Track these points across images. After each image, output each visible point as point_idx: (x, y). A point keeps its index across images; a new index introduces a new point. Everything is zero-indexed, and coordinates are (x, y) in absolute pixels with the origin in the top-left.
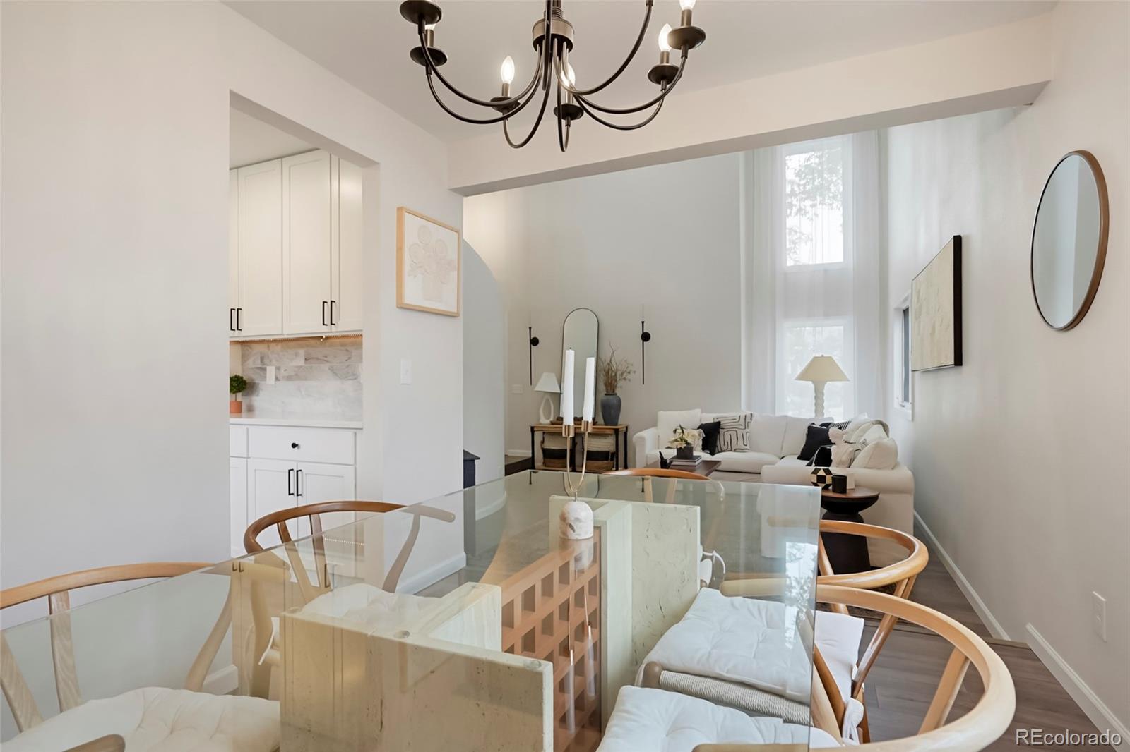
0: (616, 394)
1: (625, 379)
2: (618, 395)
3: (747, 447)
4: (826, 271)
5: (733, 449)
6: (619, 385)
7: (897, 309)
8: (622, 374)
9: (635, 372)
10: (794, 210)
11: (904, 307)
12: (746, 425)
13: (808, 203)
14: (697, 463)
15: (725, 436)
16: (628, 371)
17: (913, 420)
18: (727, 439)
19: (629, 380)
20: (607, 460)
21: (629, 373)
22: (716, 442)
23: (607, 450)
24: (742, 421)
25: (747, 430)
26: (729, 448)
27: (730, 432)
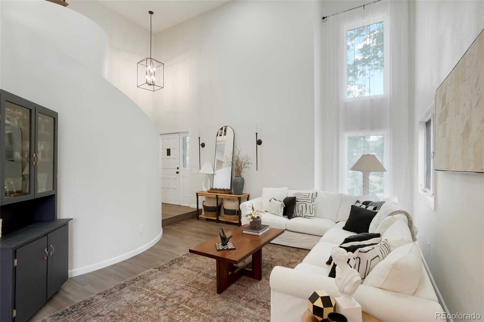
0: (241, 176)
1: (246, 167)
2: (242, 176)
3: (313, 215)
4: (372, 100)
5: (304, 216)
6: (243, 171)
7: (421, 122)
8: (244, 165)
9: (251, 163)
10: (359, 72)
11: (427, 120)
12: (313, 200)
13: (367, 67)
14: (260, 234)
15: (299, 207)
16: (247, 162)
17: (435, 209)
18: (300, 209)
19: (249, 168)
20: (235, 215)
21: (248, 164)
22: (293, 210)
23: (235, 209)
24: (310, 197)
25: (313, 203)
26: (301, 215)
27: (302, 204)
